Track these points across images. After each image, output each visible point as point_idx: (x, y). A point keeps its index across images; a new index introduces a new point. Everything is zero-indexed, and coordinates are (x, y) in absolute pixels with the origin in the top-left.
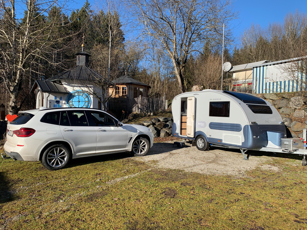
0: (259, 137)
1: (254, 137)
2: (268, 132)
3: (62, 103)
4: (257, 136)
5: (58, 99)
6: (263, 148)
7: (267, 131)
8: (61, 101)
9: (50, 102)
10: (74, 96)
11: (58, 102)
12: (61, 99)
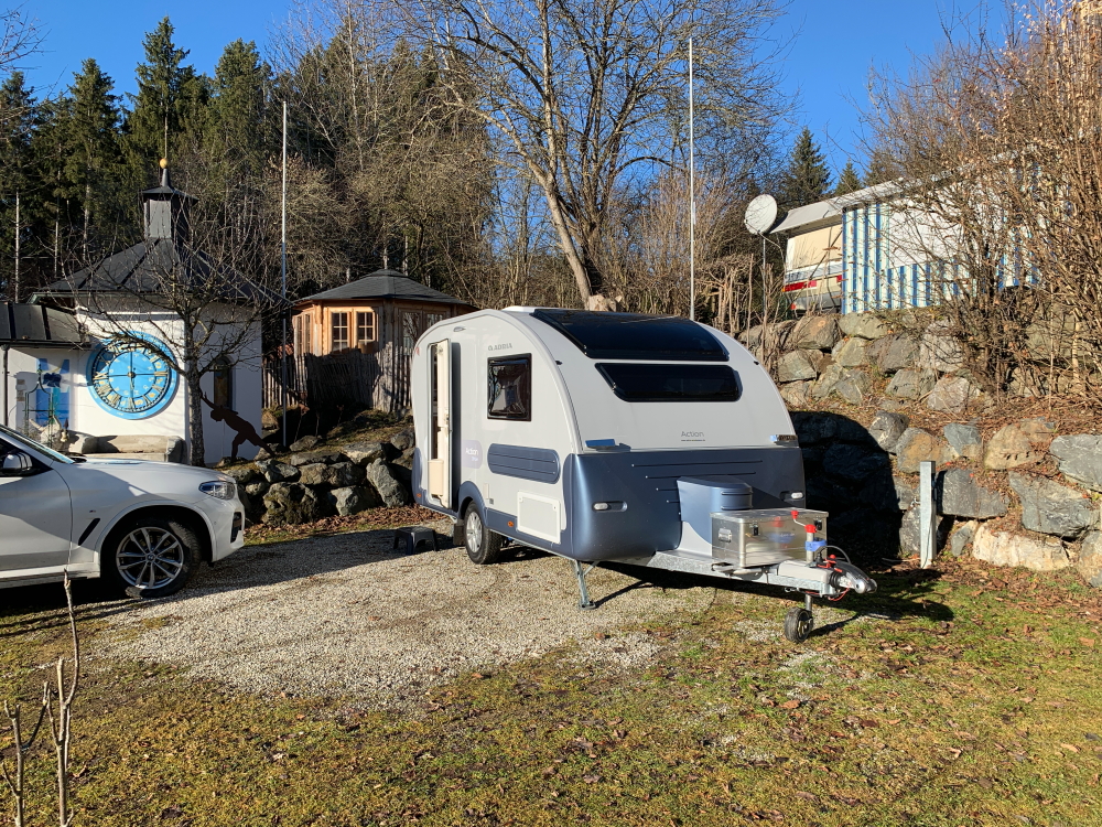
0: (625, 507)
1: (597, 507)
2: (681, 485)
3: (73, 384)
4: (613, 503)
5: (53, 369)
6: (658, 553)
7: (678, 477)
8: (65, 376)
9: (20, 382)
10: (111, 356)
11: (54, 380)
12: (65, 367)
